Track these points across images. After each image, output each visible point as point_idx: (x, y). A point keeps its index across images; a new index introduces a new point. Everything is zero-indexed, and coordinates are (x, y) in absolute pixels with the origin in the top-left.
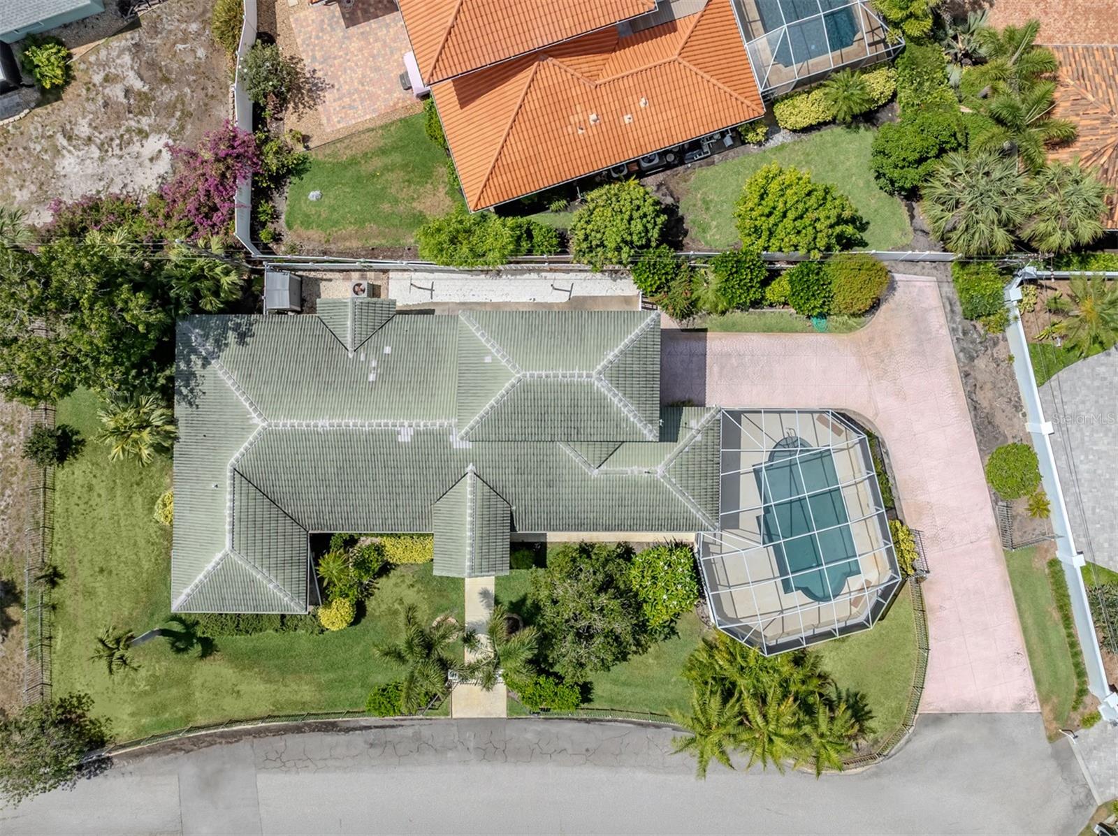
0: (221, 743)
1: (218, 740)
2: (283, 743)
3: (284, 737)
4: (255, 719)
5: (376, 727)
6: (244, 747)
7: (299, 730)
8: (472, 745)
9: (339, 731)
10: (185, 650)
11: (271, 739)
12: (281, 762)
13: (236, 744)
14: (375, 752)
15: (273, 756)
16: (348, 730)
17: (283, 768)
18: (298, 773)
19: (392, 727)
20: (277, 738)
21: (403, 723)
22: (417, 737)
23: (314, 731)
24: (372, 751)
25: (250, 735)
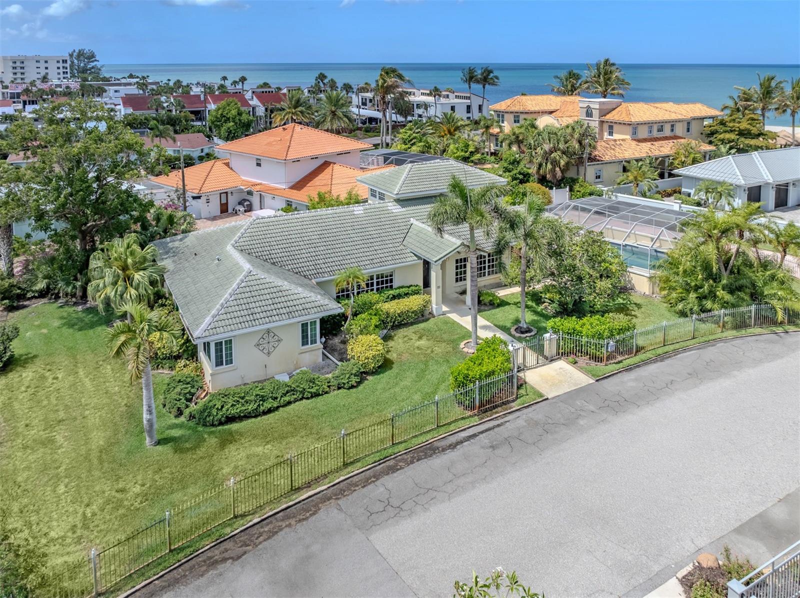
0: (289, 525)
1: (284, 524)
2: (382, 489)
3: (378, 482)
4: (325, 476)
5: (482, 432)
6: (329, 515)
7: (392, 469)
8: (592, 408)
9: (444, 450)
11: (361, 492)
12: (394, 509)
13: (313, 518)
14: (502, 451)
15: (378, 507)
16: (453, 446)
18: (426, 510)
19: (499, 426)
20: (370, 487)
21: (506, 419)
22: (534, 424)
23: (412, 462)
24: (498, 452)
25: (329, 499)
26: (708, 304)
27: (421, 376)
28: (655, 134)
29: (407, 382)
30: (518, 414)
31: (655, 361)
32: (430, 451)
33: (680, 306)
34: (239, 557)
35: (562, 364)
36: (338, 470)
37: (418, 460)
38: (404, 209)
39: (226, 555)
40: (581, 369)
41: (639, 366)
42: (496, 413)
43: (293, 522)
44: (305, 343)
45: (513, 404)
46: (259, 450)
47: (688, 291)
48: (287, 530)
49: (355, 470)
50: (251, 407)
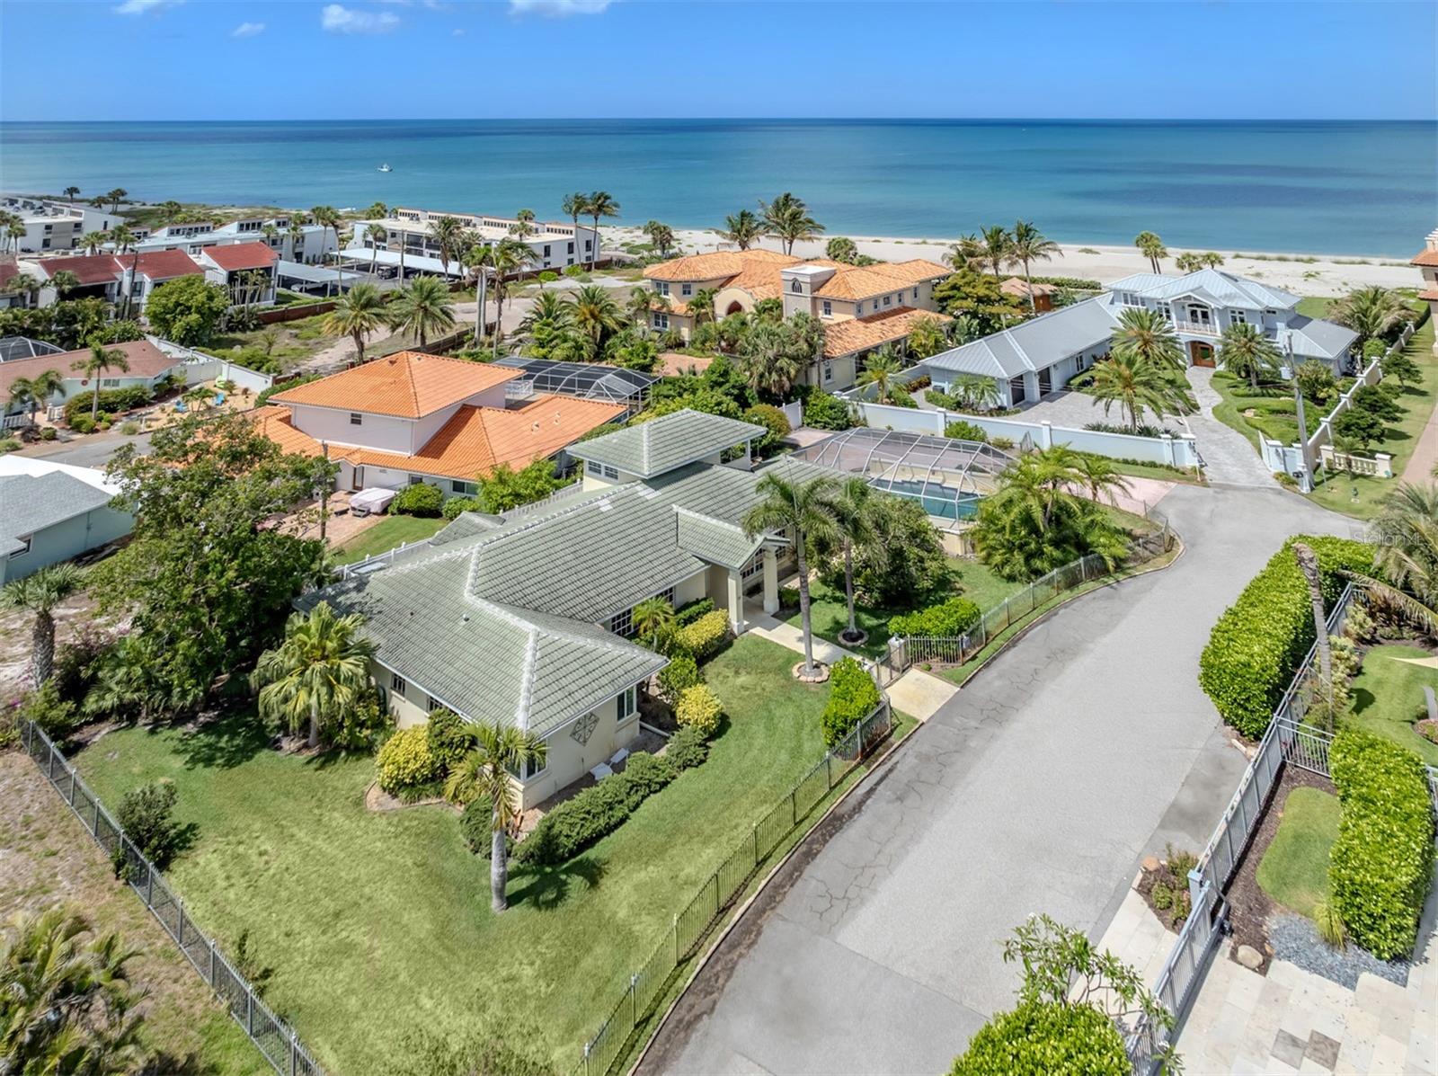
0: (741, 956)
1: (735, 956)
2: (814, 882)
3: (805, 875)
4: (745, 885)
5: (878, 783)
6: (775, 929)
7: (810, 856)
8: (973, 723)
9: (851, 817)
10: (561, 896)
11: (793, 894)
12: (842, 902)
13: (762, 939)
14: (912, 801)
15: (824, 904)
16: (858, 811)
17: (853, 903)
18: (875, 891)
19: (891, 770)
20: (799, 883)
21: (895, 759)
22: (925, 758)
23: (826, 841)
24: (908, 803)
25: (764, 911)
26: (1037, 564)
27: (771, 728)
28: (882, 308)
29: (760, 741)
30: (902, 751)
31: (1008, 648)
32: (835, 824)
33: (1007, 570)
34: (712, 1009)
35: (915, 673)
36: (754, 874)
37: (831, 836)
38: (658, 493)
39: (696, 1011)
40: (939, 675)
41: (995, 658)
42: (881, 755)
43: (742, 949)
44: (621, 716)
45: (892, 739)
46: (642, 876)
47: (1011, 550)
48: (742, 961)
49: (773, 867)
50: (602, 821)
